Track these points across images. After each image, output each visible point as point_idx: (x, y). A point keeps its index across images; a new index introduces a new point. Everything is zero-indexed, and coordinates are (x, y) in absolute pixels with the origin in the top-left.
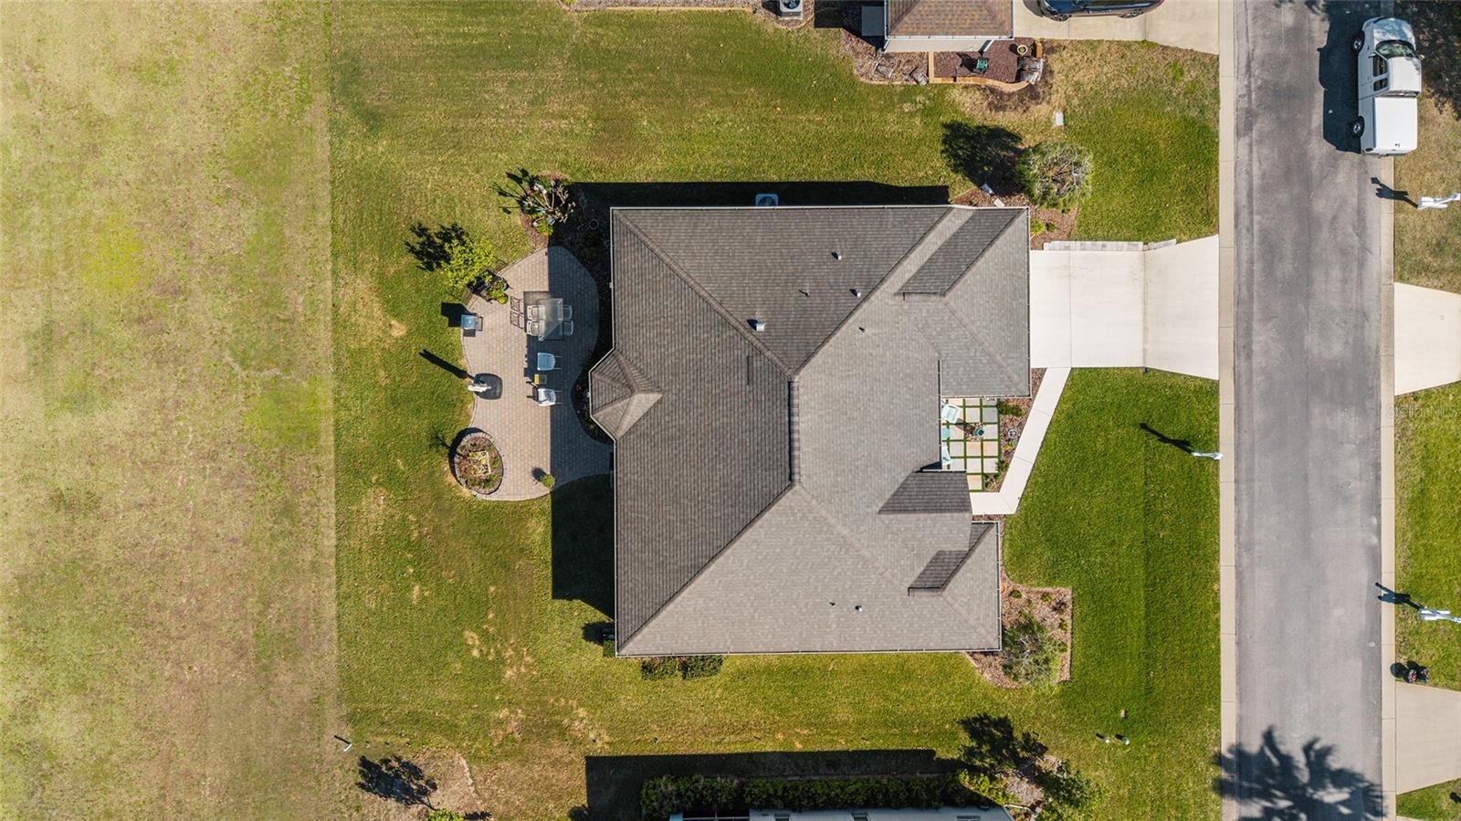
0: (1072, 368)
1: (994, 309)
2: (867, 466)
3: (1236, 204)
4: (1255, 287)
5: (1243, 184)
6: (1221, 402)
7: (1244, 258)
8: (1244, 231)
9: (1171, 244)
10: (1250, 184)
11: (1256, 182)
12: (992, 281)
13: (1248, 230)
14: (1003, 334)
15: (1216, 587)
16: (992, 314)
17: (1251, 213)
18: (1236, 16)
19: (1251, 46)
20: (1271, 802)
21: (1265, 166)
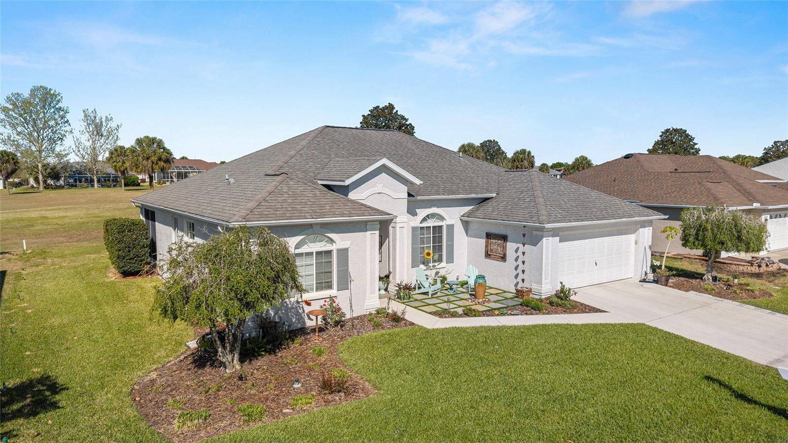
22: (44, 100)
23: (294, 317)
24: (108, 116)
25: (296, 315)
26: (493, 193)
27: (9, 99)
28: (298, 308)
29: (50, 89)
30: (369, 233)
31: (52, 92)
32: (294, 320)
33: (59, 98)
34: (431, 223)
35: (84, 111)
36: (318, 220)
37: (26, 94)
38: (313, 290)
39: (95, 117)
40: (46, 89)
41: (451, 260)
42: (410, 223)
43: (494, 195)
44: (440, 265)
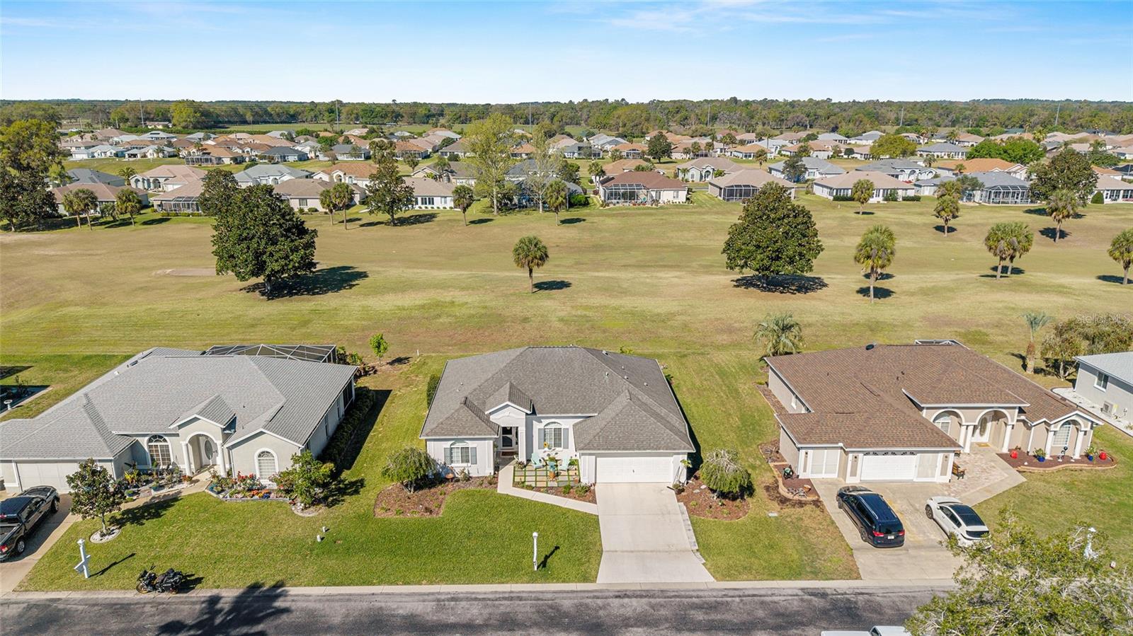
0: (598, 516)
1: (628, 428)
2: (535, 377)
3: (746, 589)
4: (678, 599)
5: (763, 592)
6: (578, 584)
7: (701, 594)
8: (724, 593)
9: (701, 560)
10: (764, 596)
11: (768, 599)
12: (644, 427)
13: (724, 595)
14: (613, 434)
15: (424, 582)
16: (624, 427)
17: (740, 596)
18: (901, 588)
19: (881, 595)
20: (226, 613)
21: (782, 603)
28: (453, 470)
30: (487, 442)
32: (451, 475)
34: (553, 427)
36: (458, 437)
38: (460, 463)
41: (566, 447)
42: (537, 426)
43: (596, 414)
44: (557, 449)
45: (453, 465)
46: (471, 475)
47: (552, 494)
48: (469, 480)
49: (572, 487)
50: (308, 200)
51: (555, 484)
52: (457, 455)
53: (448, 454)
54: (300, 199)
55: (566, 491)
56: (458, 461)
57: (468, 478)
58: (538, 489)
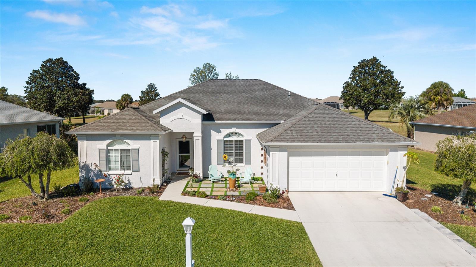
0: (300, 223)
22: (209, 70)
23: (107, 182)
24: (237, 76)
25: (108, 181)
26: (282, 120)
27: (195, 71)
28: (109, 178)
29: (211, 65)
30: (152, 141)
31: (212, 65)
32: (107, 184)
33: (215, 68)
34: (234, 138)
35: (226, 74)
36: (114, 132)
37: (201, 67)
38: (119, 169)
39: (231, 77)
40: (209, 64)
41: (249, 162)
42: (216, 137)
43: (282, 121)
44: (239, 165)
45: (110, 172)
46: (132, 186)
47: (233, 201)
48: (128, 189)
49: (258, 196)
50: (113, 110)
51: (236, 193)
52: (115, 159)
53: (104, 157)
54: (109, 109)
55: (251, 198)
56: (116, 169)
57: (128, 188)
58: (215, 197)
